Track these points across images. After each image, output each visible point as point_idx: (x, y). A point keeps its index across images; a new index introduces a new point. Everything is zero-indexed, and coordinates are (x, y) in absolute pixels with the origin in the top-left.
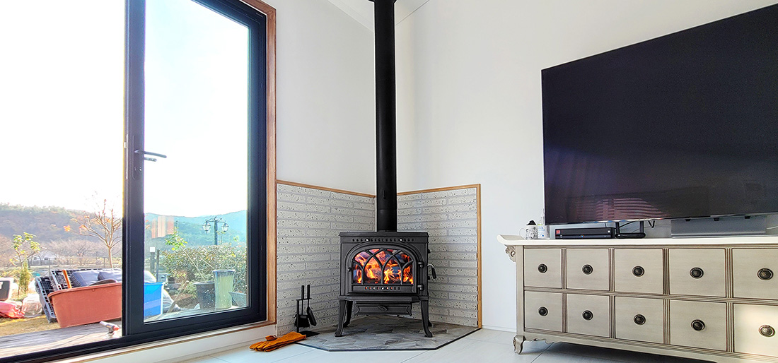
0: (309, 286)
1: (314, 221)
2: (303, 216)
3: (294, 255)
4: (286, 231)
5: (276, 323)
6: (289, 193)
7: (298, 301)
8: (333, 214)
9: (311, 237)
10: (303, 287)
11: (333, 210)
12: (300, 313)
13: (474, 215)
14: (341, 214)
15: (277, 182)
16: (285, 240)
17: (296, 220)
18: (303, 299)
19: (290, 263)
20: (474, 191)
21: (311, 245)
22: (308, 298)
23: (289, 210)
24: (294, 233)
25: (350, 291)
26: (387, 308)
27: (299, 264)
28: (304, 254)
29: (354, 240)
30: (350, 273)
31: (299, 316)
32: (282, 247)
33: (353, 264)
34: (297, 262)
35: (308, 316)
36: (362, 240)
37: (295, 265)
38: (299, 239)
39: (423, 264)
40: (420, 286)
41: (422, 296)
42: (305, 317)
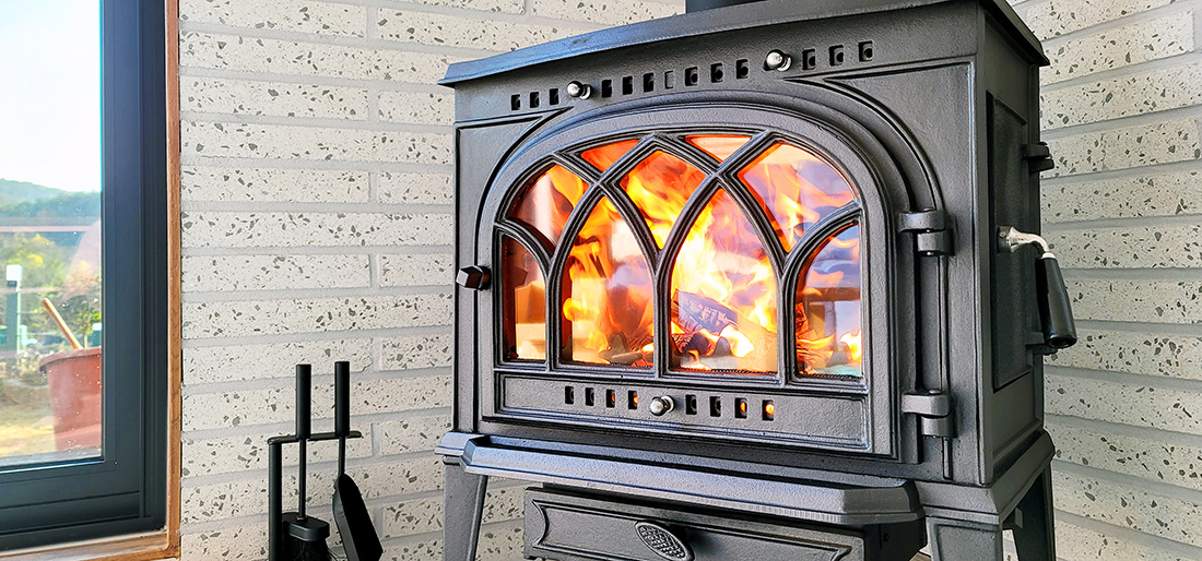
0: (343, 370)
3: (297, 213)
7: (276, 446)
9: (403, 126)
10: (305, 372)
12: (290, 504)
17: (304, 37)
18: (304, 434)
19: (265, 251)
22: (343, 431)
24: (299, 105)
25: (486, 407)
26: (692, 537)
27: (329, 260)
28: (358, 208)
29: (515, 104)
30: (486, 298)
31: (281, 524)
32: (219, 172)
33: (503, 244)
34: (309, 249)
35: (323, 530)
36: (554, 99)
37: (302, 261)
38: (328, 136)
39: (948, 229)
40: (918, 404)
41: (950, 480)
42: (304, 534)
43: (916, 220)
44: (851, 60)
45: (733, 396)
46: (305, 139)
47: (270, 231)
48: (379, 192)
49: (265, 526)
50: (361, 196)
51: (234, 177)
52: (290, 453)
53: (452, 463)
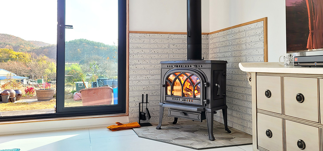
0: (147, 95)
1: (156, 54)
2: (148, 51)
3: (141, 75)
4: (135, 61)
5: (128, 115)
6: (138, 38)
7: (140, 103)
8: (171, 48)
9: (153, 64)
10: (143, 95)
11: (171, 46)
12: (141, 111)
13: (261, 44)
14: (177, 48)
15: (129, 32)
16: (134, 67)
17: (142, 54)
18: (143, 103)
19: (138, 80)
20: (261, 24)
21: (153, 69)
22: (147, 102)
23: (138, 48)
24: (141, 62)
25: (164, 100)
26: (185, 114)
27: (144, 81)
28: (148, 75)
29: (168, 67)
30: (164, 88)
31: (140, 113)
32: (133, 71)
33: (166, 82)
34: (143, 80)
35: (145, 114)
36: (172, 66)
37: (141, 81)
38: (145, 66)
39: (208, 84)
40: (205, 101)
41: (208, 108)
42: (143, 114)
43: (205, 83)
44: (200, 67)
45: (189, 99)
46: (142, 66)
47: (138, 78)
48: (150, 73)
49: (138, 114)
50: (148, 73)
51: (134, 71)
52: (141, 104)
53: (161, 106)
